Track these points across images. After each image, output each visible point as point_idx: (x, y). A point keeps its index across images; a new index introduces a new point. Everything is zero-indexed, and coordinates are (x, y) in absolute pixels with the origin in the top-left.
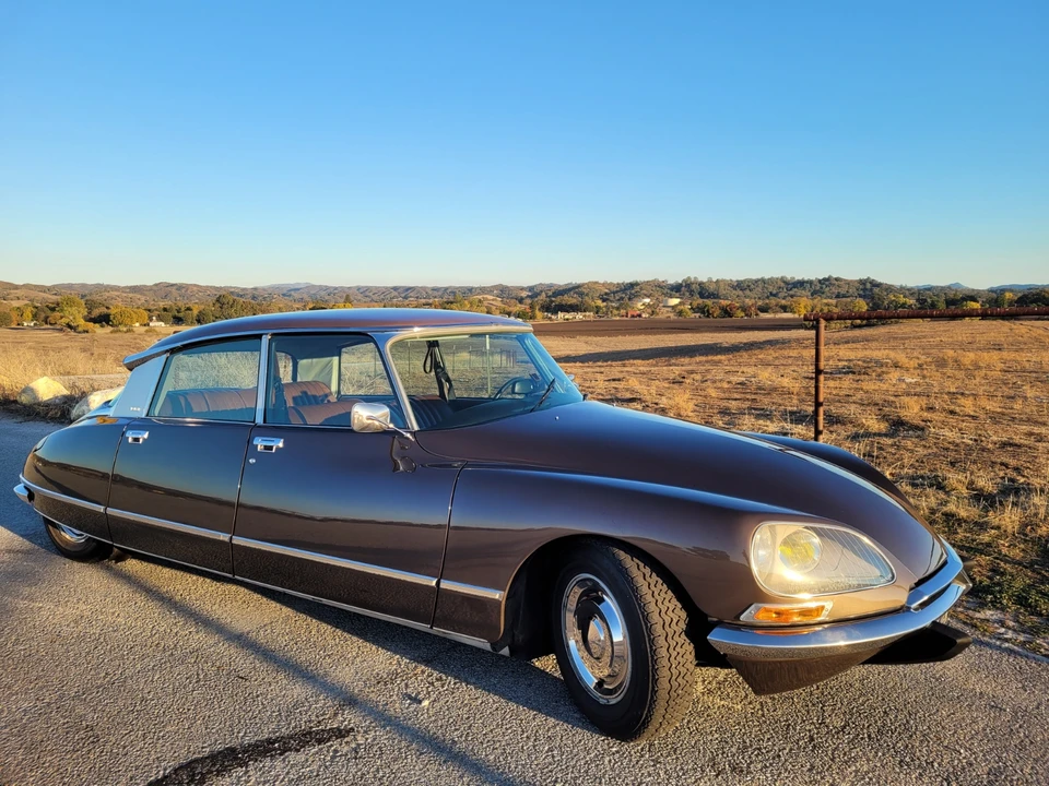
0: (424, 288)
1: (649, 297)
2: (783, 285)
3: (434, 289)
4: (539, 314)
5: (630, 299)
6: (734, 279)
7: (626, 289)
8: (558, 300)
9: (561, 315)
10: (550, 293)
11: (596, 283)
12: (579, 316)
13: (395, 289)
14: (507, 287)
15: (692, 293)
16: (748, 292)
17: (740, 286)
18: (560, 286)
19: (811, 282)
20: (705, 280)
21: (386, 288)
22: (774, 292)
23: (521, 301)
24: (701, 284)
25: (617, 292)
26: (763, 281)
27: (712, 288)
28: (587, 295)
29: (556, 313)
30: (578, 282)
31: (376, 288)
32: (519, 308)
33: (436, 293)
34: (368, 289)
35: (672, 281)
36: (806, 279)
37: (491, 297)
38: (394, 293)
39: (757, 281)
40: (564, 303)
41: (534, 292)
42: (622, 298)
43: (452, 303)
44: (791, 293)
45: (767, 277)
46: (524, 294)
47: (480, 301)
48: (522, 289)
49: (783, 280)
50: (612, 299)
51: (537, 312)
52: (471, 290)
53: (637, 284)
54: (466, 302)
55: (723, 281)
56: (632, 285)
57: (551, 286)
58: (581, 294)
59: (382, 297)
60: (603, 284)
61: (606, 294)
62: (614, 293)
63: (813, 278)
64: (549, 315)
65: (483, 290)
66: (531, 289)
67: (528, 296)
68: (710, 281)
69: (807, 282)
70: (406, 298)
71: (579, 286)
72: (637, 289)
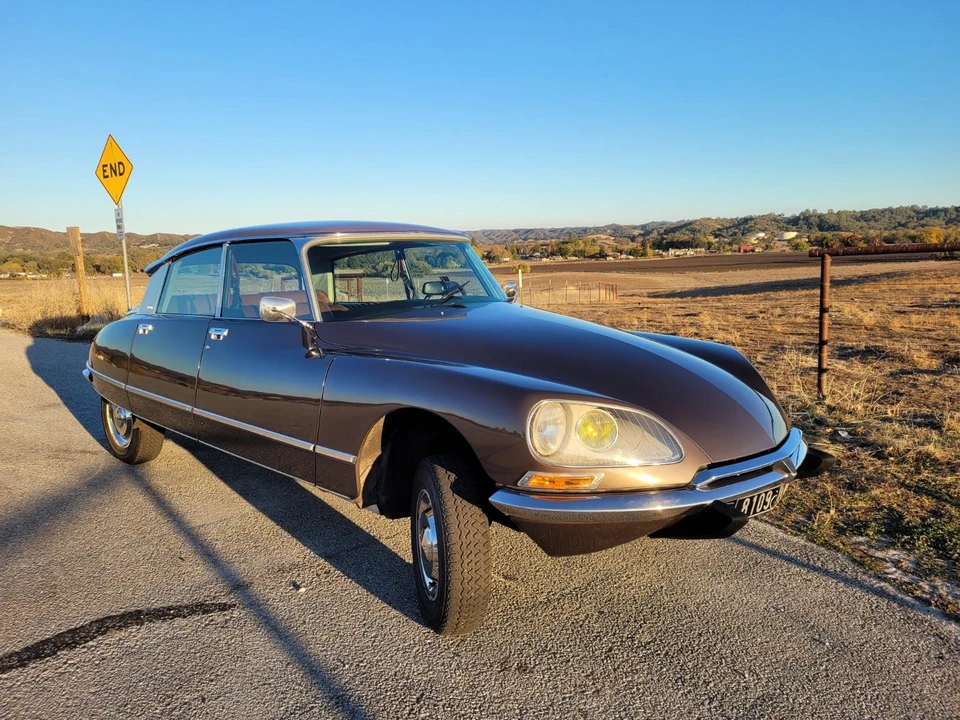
0: (542, 230)
1: (763, 231)
2: (913, 214)
3: (551, 231)
4: (650, 251)
5: (743, 234)
6: (858, 210)
7: (739, 224)
8: (669, 237)
9: (672, 252)
10: (662, 231)
11: (709, 219)
12: (691, 252)
13: (516, 231)
14: (620, 227)
15: (810, 226)
16: (872, 223)
17: (863, 217)
18: (672, 224)
19: (945, 210)
20: (825, 212)
21: (508, 231)
22: (903, 222)
23: (633, 239)
24: (820, 216)
25: (730, 227)
26: (891, 210)
27: (832, 220)
28: (699, 231)
29: (666, 249)
30: (691, 219)
31: (499, 231)
32: (632, 245)
33: (553, 235)
34: (492, 232)
35: (788, 215)
36: (940, 207)
37: (603, 237)
38: (516, 236)
39: (883, 211)
40: (675, 240)
41: (646, 230)
42: (735, 234)
43: (567, 243)
44: (923, 222)
45: (894, 207)
46: (636, 232)
47: (594, 240)
48: (635, 228)
49: (914, 209)
50: (724, 234)
51: (648, 248)
52: (585, 230)
53: (751, 219)
54: (580, 242)
55: (846, 212)
56: (746, 220)
57: (663, 224)
58: (693, 231)
59: (504, 239)
60: (716, 220)
61: (719, 230)
62: (727, 228)
63: (948, 205)
64: (661, 252)
65: (597, 230)
66: (643, 227)
67: (640, 235)
68: (831, 213)
69: (942, 210)
70: (525, 239)
71: (691, 223)
72: (751, 223)
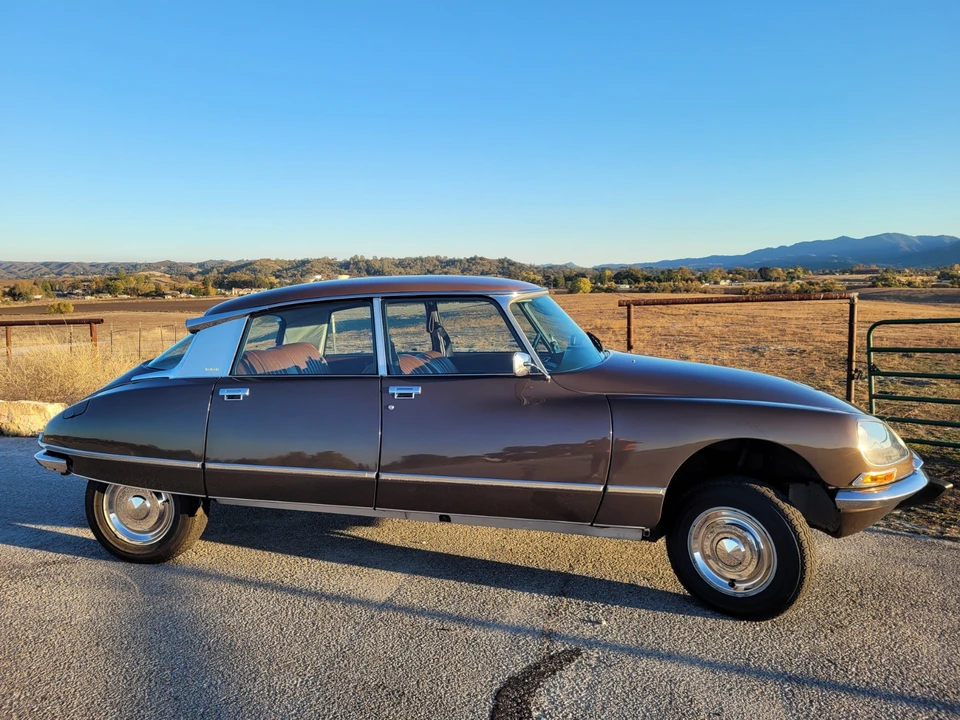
0: (80, 264)
1: (319, 273)
2: (437, 263)
3: (92, 265)
4: (212, 290)
5: (302, 276)
6: (396, 258)
7: (297, 267)
8: (231, 277)
9: (235, 291)
10: (222, 270)
11: (268, 260)
12: (254, 292)
13: (46, 265)
14: (176, 264)
15: (359, 270)
16: (408, 269)
17: (403, 264)
18: (232, 263)
19: (460, 261)
20: (371, 258)
21: (35, 264)
22: (431, 269)
23: (191, 277)
24: (367, 262)
25: (289, 269)
26: (421, 259)
27: (377, 266)
28: (260, 271)
29: (229, 288)
30: (250, 259)
31: (23, 264)
32: (190, 284)
33: (94, 270)
34: (12, 265)
35: (340, 259)
36: (456, 258)
37: (158, 274)
38: (45, 269)
39: (416, 260)
40: (237, 279)
41: (205, 269)
42: (294, 275)
43: (115, 279)
44: (445, 270)
45: (424, 257)
46: (194, 271)
47: (147, 277)
48: (192, 265)
49: (437, 259)
50: (284, 275)
51: (210, 288)
52: (135, 266)
53: (308, 262)
54: (132, 279)
55: (387, 259)
56: (304, 263)
57: (222, 262)
58: (254, 271)
59: (30, 273)
60: (276, 261)
61: (279, 271)
62: (286, 270)
63: (462, 258)
64: (223, 291)
65: (149, 266)
66: (201, 265)
67: (199, 273)
68: (375, 259)
69: (458, 261)
70: (59, 274)
71: (251, 263)
72: (309, 266)
